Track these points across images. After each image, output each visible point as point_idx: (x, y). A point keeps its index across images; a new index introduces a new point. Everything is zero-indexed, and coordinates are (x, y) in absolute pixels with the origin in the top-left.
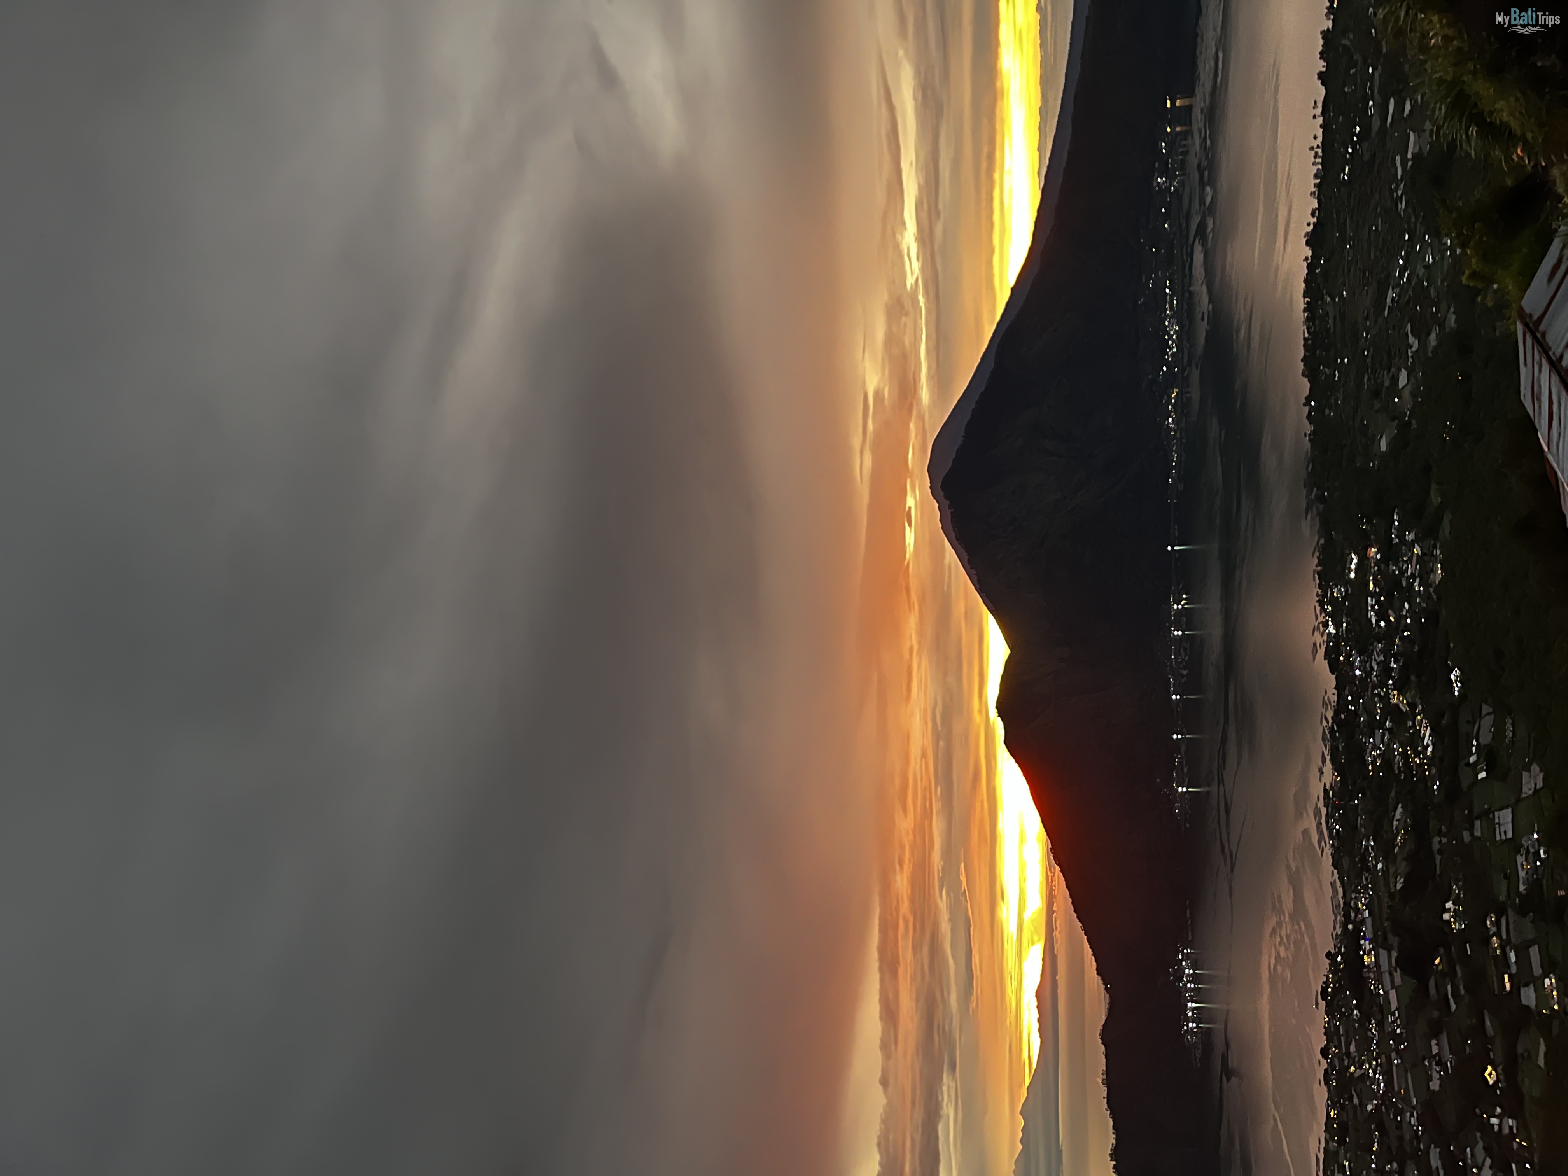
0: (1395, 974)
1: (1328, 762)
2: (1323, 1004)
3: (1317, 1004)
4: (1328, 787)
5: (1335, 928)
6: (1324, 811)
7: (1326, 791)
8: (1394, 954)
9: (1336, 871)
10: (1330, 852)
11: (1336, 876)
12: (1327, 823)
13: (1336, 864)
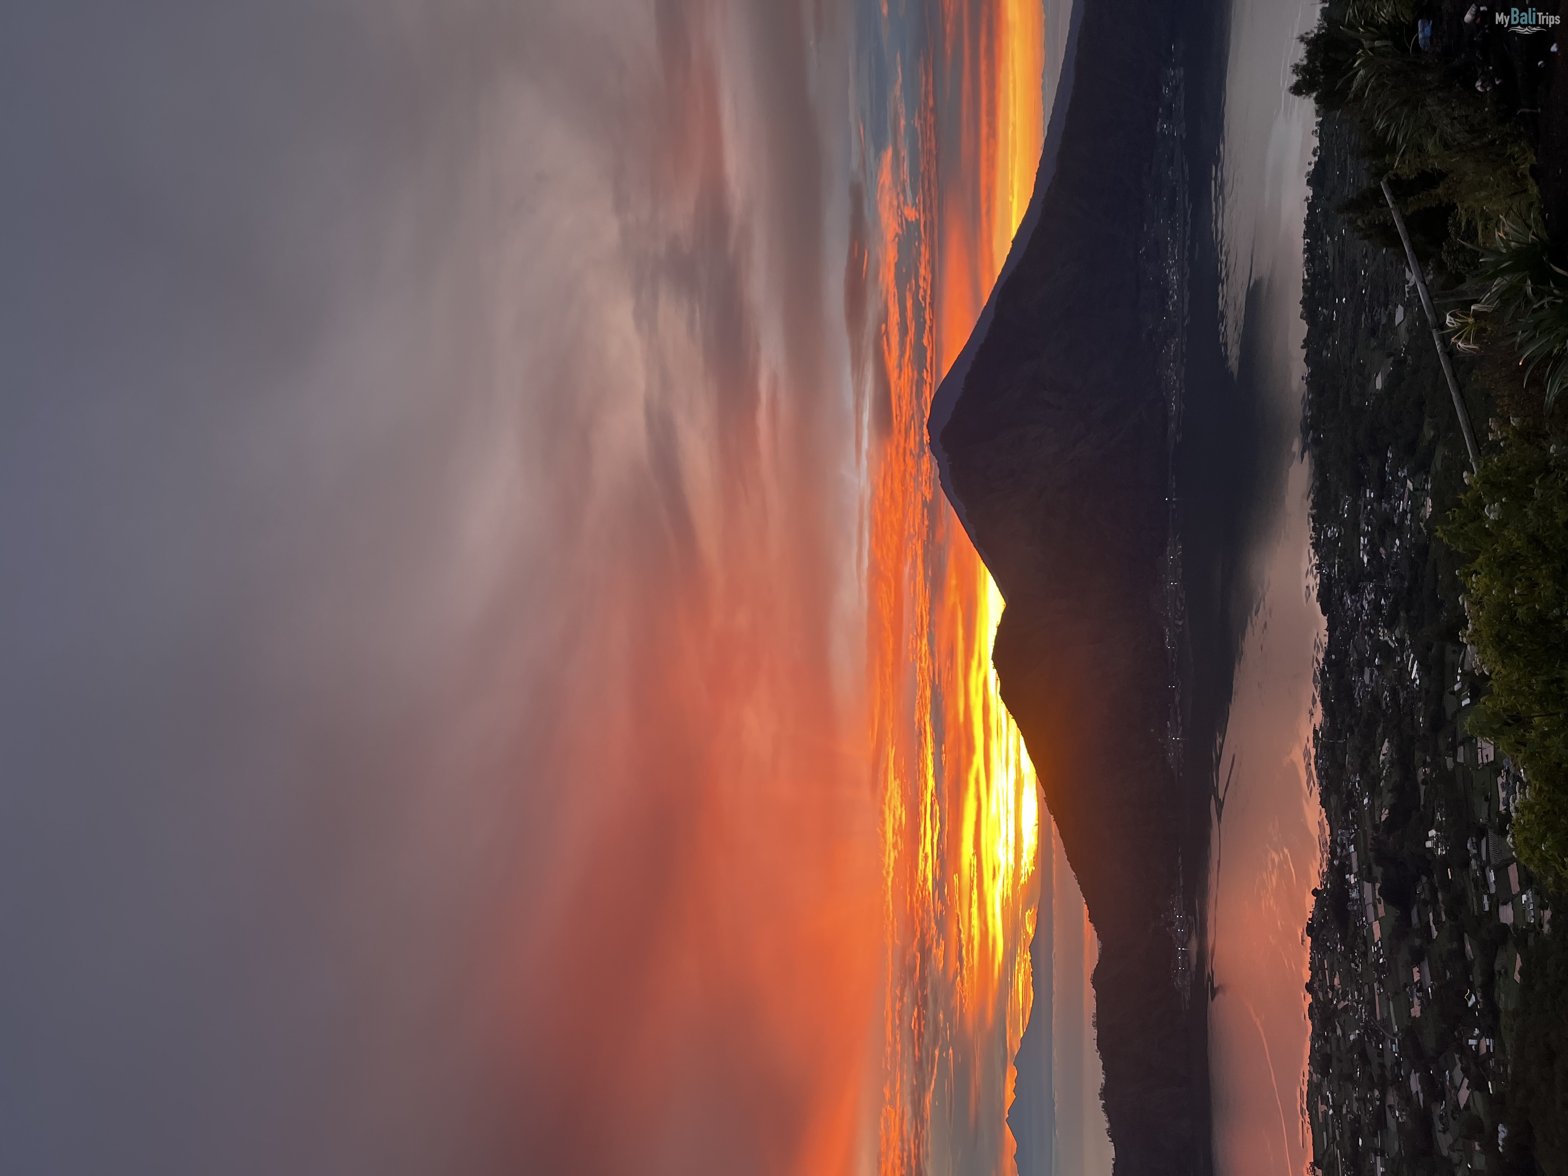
0: (1378, 905)
2: (1309, 940)
3: (1303, 941)
4: (1317, 728)
5: (1321, 864)
6: (1313, 752)
7: (1315, 732)
8: (1378, 886)
9: (1323, 810)
10: (1318, 791)
11: (1324, 814)
12: (1316, 763)
13: (1323, 803)
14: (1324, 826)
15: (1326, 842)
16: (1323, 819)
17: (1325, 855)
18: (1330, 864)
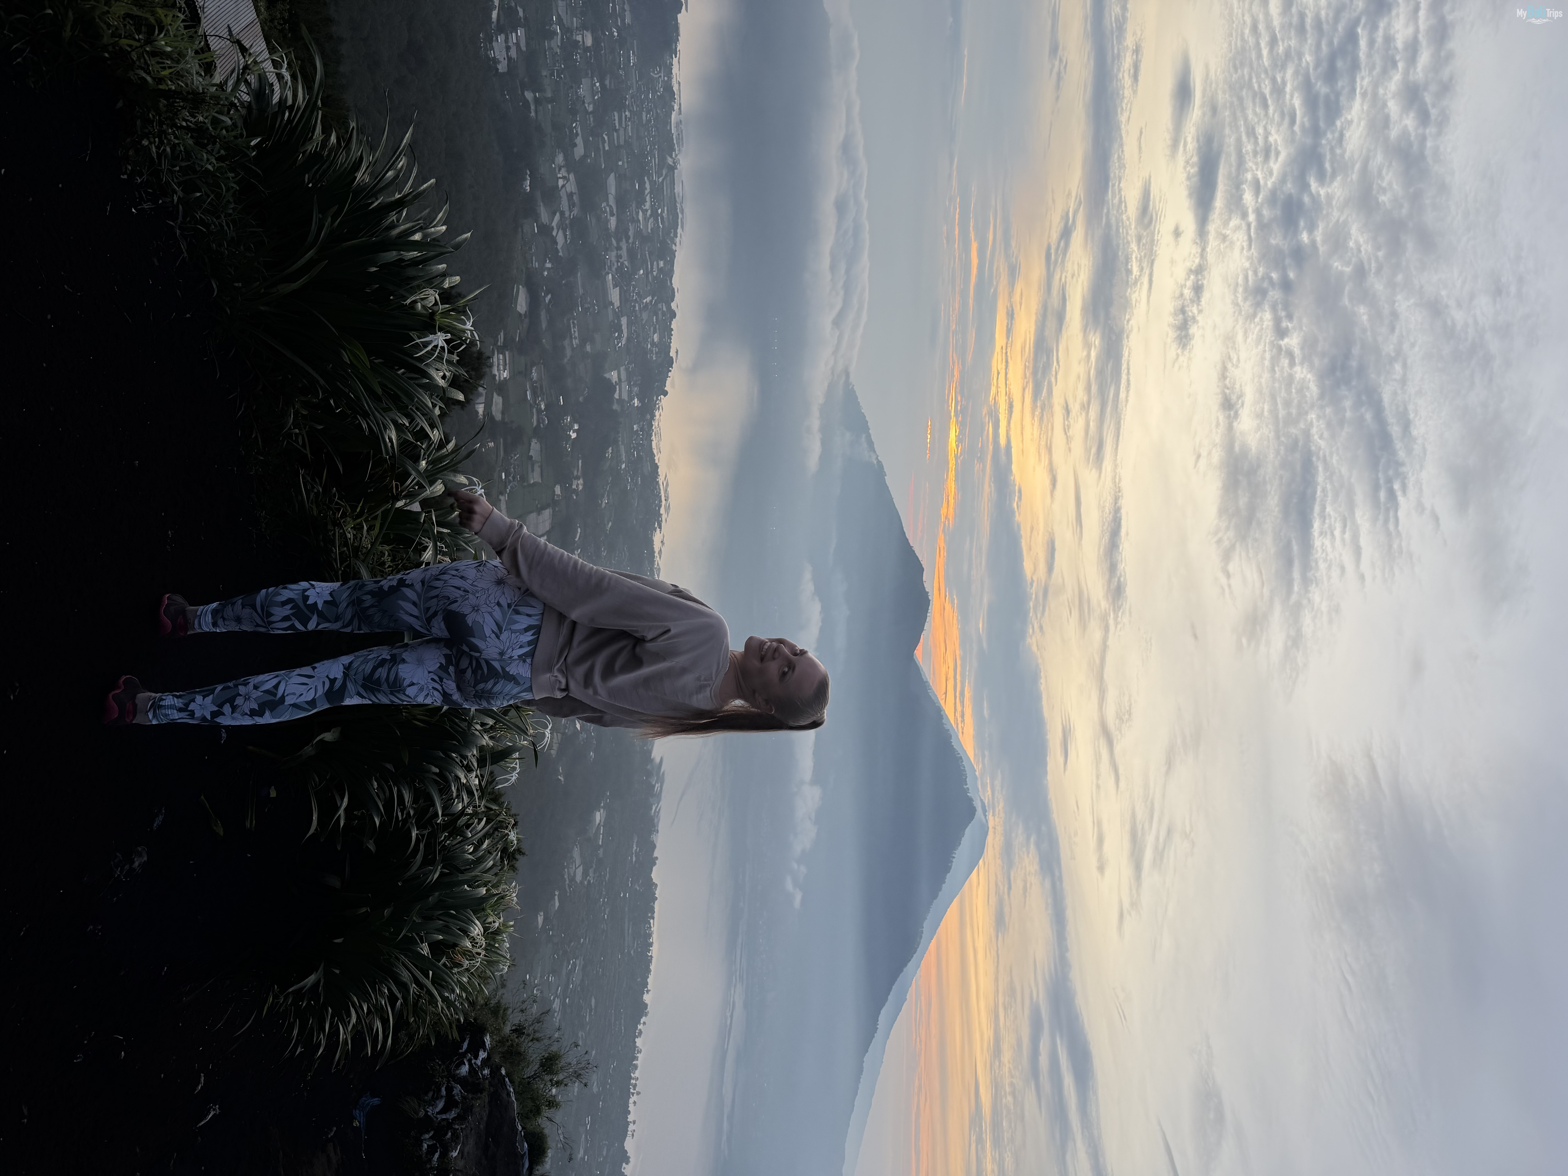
0: (617, 380)
1: (656, 550)
2: (672, 354)
3: (677, 352)
4: (658, 530)
5: (660, 415)
6: (662, 511)
7: (660, 528)
8: (616, 396)
9: (657, 461)
10: (660, 477)
11: (656, 458)
12: (660, 501)
13: (656, 467)
14: (657, 449)
15: (655, 435)
16: (657, 454)
17: (657, 424)
18: (653, 416)
